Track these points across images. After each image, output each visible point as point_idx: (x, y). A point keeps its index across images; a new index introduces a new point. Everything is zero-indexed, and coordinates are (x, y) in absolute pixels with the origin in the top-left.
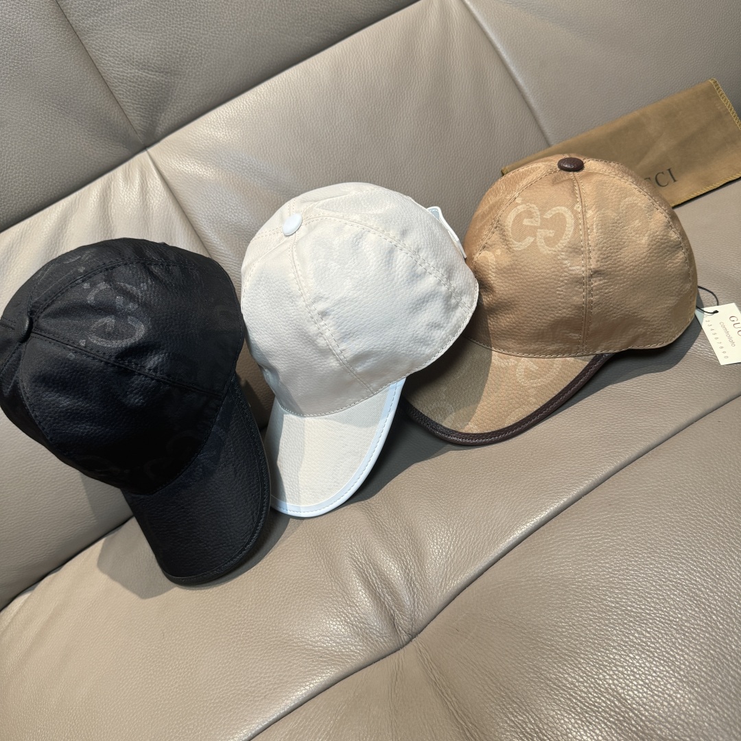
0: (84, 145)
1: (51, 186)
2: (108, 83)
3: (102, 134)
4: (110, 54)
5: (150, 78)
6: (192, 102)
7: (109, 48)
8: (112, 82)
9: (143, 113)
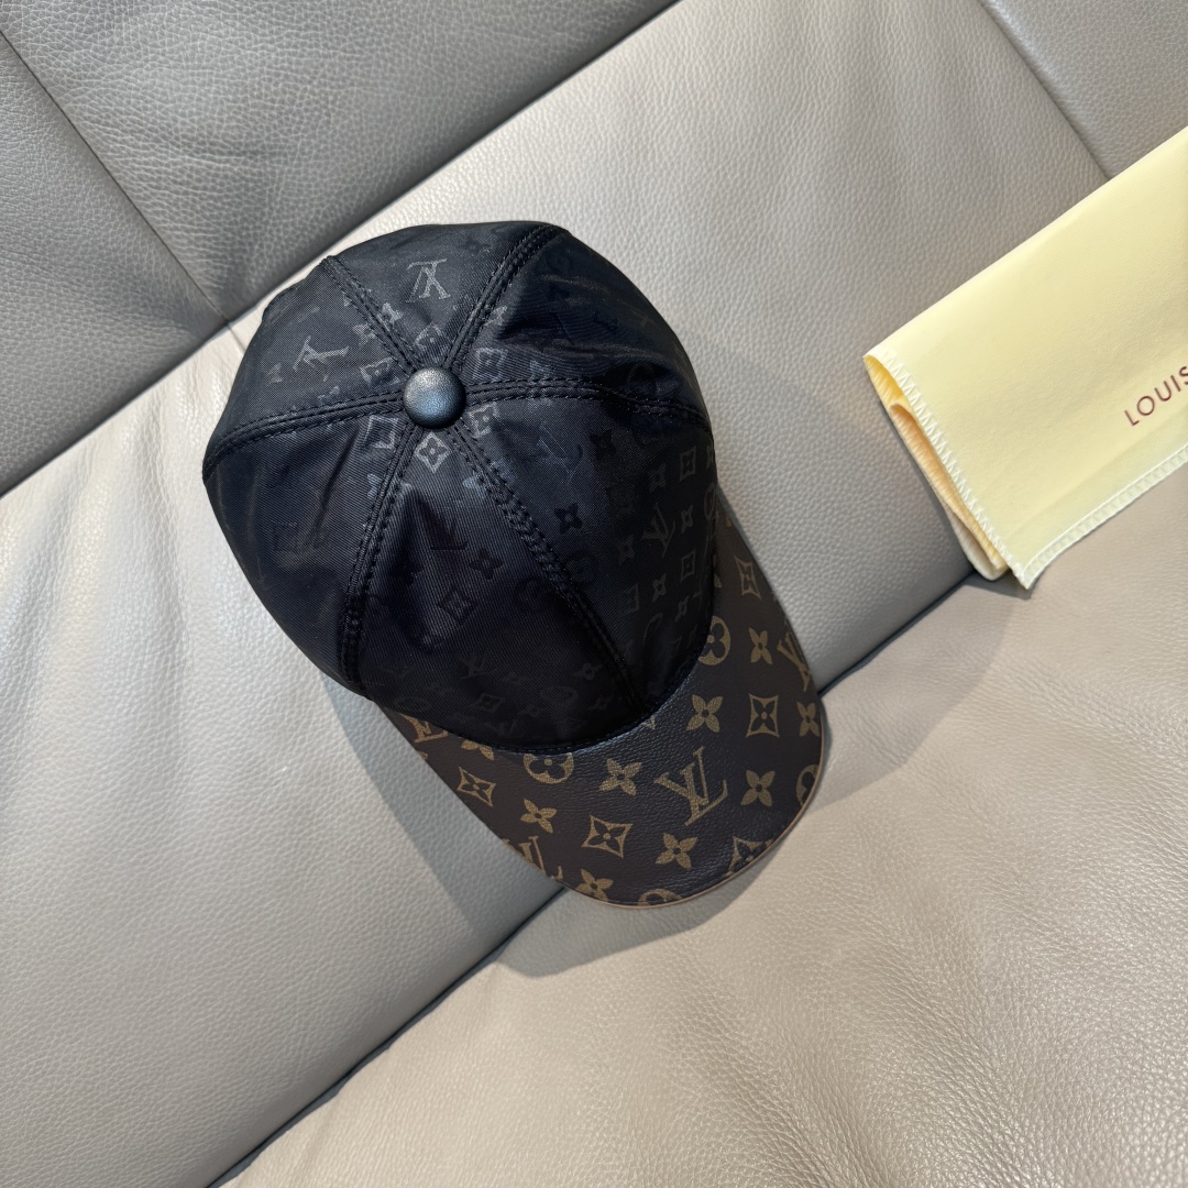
0: (91, 334)
1: (27, 433)
2: (129, 193)
3: (127, 305)
4: (125, 127)
5: (218, 169)
6: (318, 212)
7: (121, 113)
8: (136, 188)
9: (211, 248)
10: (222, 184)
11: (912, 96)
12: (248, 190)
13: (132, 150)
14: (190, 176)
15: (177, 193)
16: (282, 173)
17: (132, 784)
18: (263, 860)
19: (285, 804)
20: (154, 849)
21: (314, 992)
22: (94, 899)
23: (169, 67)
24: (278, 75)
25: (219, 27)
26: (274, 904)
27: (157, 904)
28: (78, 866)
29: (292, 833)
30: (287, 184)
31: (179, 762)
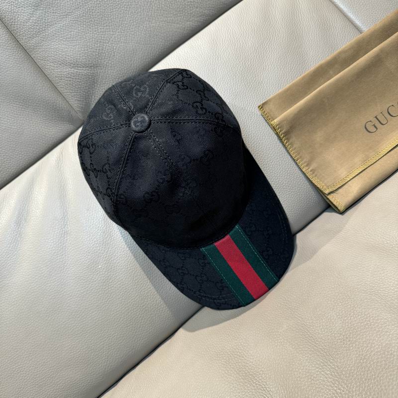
2: (53, 82)
3: (53, 117)
4: (51, 61)
5: (80, 72)
7: (49, 57)
8: (55, 80)
10: (81, 77)
11: (309, 34)
12: (89, 78)
13: (53, 68)
14: (71, 75)
15: (67, 81)
16: (100, 72)
17: (50, 272)
18: (92, 298)
19: (99, 279)
20: (57, 294)
21: (110, 345)
22: (37, 311)
23: (64, 41)
24: (97, 41)
25: (79, 27)
26: (96, 314)
27: (58, 313)
28: (32, 300)
29: (102, 289)
30: (102, 76)
31: (66, 264)
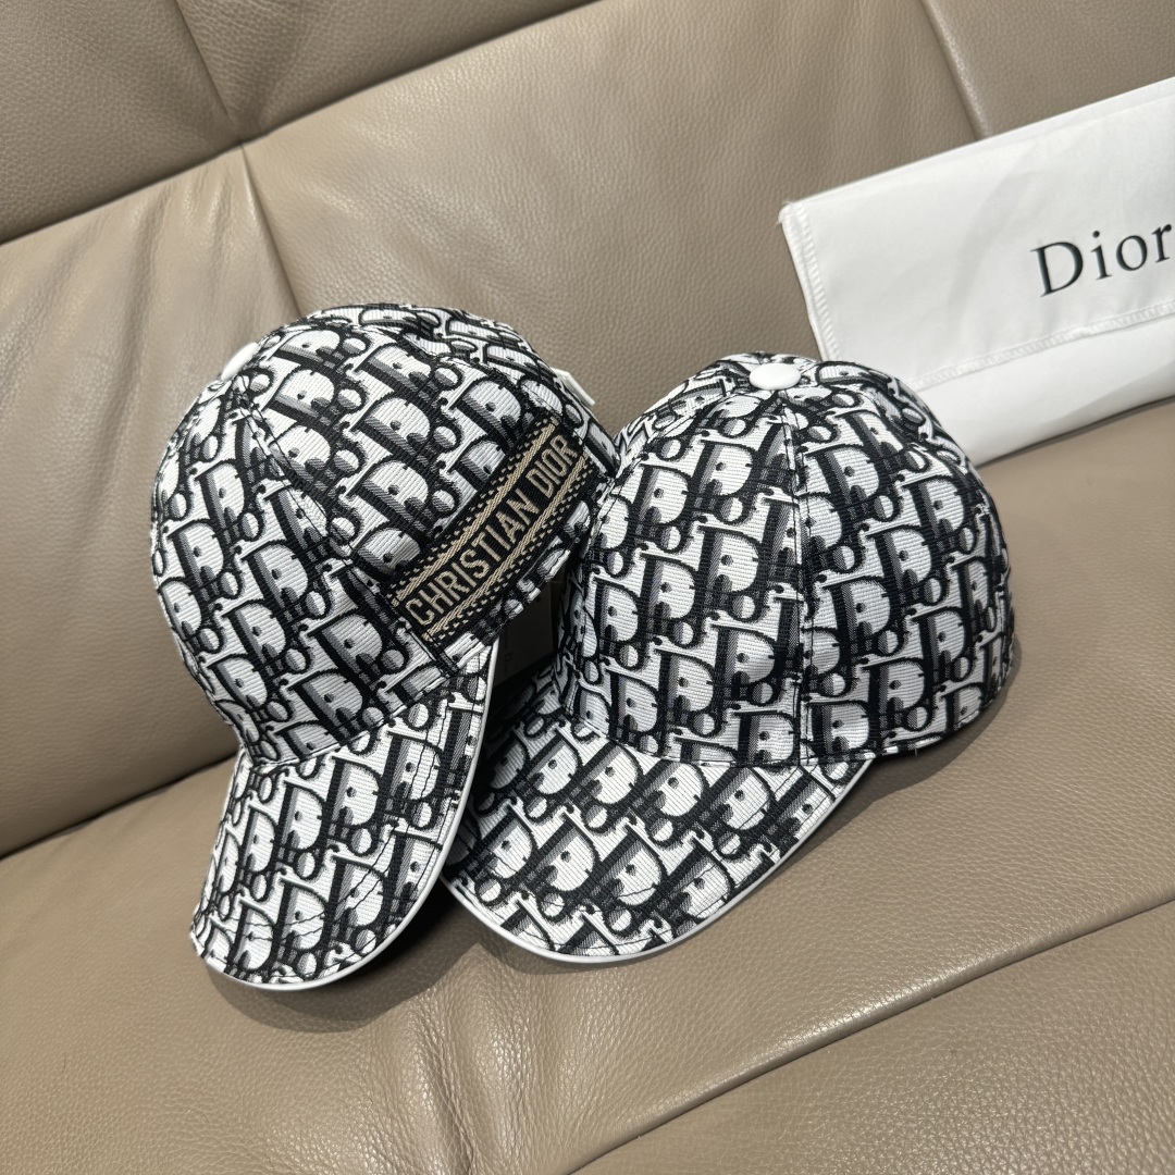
0: (126, 122)
1: (55, 189)
6: (335, 67)
9: (240, 75)
